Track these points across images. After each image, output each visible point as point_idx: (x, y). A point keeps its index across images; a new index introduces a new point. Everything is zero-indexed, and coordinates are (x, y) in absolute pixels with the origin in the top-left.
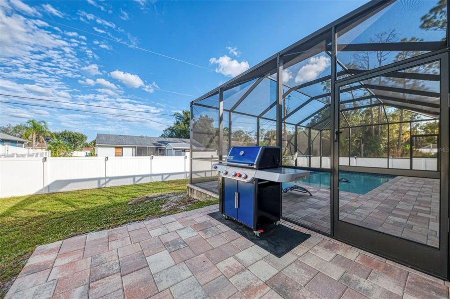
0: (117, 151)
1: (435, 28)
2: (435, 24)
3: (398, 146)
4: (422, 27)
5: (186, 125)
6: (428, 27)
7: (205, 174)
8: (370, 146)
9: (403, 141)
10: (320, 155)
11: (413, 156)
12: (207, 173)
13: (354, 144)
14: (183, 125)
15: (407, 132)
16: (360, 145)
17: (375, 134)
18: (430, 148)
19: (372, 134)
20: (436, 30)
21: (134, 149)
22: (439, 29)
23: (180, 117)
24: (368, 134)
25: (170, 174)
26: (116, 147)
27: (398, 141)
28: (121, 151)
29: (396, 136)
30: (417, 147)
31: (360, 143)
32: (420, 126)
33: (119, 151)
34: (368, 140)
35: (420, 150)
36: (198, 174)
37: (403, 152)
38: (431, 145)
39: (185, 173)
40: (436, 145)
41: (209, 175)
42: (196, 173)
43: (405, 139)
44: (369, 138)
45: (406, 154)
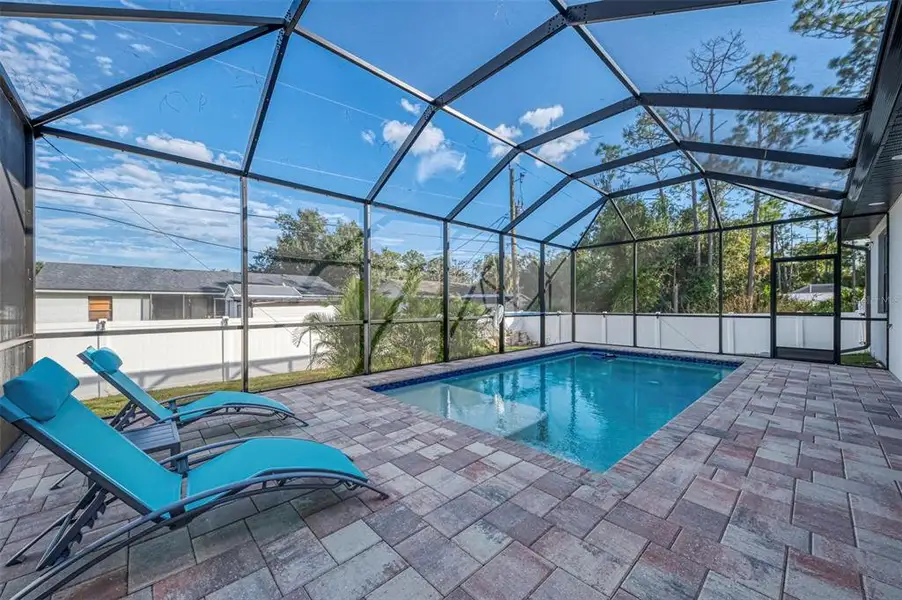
0: (97, 308)
1: (819, 31)
2: (820, 24)
3: (747, 286)
4: (795, 28)
5: (306, 243)
6: (806, 27)
7: (290, 366)
8: (691, 290)
9: (757, 278)
10: (572, 310)
11: (778, 310)
12: (294, 362)
13: (659, 285)
14: (298, 243)
15: (766, 257)
16: (672, 286)
17: (702, 262)
18: (808, 291)
19: (695, 264)
20: (820, 35)
21: (147, 302)
22: (828, 34)
23: (294, 225)
24: (688, 261)
25: (168, 373)
26: (90, 297)
27: (749, 276)
28: (107, 308)
29: (744, 266)
30: (785, 290)
31: (672, 282)
32: (789, 248)
33: (103, 306)
34: (688, 276)
35: (792, 296)
36: (264, 367)
37: (758, 300)
38: (811, 285)
39: (225, 366)
40: (833, 285)
41: (300, 367)
42: (258, 364)
43: (762, 273)
44: (690, 272)
45: (765, 304)
